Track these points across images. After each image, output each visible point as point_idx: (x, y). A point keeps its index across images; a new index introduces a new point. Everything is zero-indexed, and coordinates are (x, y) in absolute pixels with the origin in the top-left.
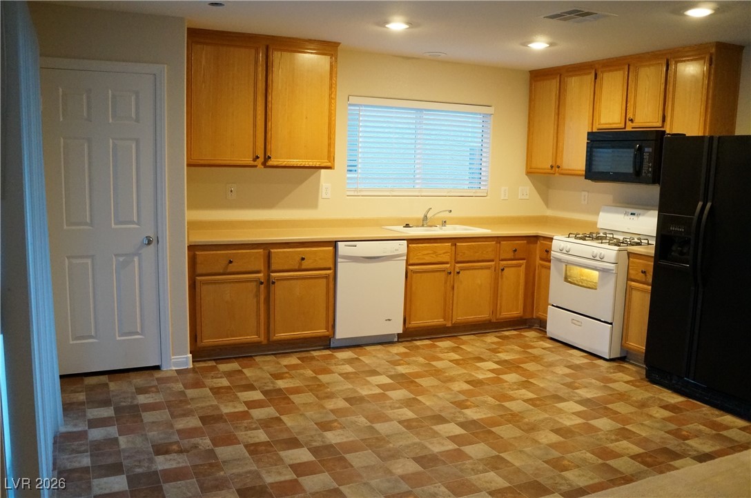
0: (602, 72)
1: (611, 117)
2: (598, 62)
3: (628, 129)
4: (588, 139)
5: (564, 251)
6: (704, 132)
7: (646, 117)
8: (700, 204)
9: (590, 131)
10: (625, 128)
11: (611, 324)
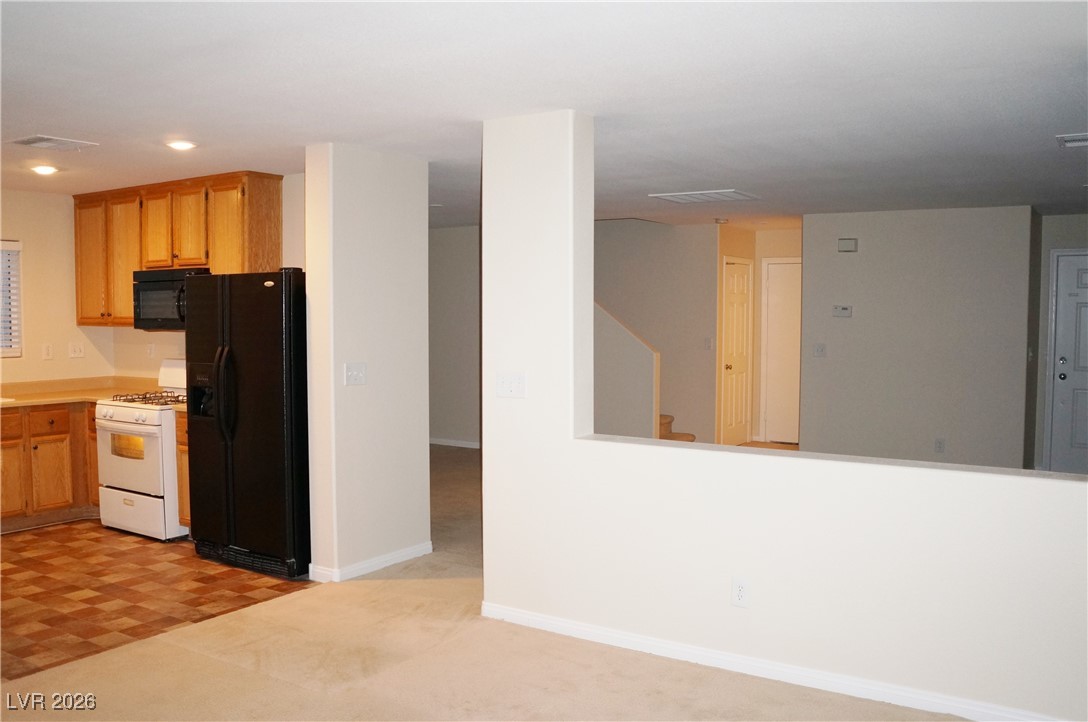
0: (147, 200)
1: (158, 254)
2: (142, 187)
3: (176, 267)
4: (134, 280)
5: (108, 418)
6: (243, 269)
7: (191, 252)
8: (220, 349)
9: (137, 269)
10: (172, 266)
11: (162, 497)
